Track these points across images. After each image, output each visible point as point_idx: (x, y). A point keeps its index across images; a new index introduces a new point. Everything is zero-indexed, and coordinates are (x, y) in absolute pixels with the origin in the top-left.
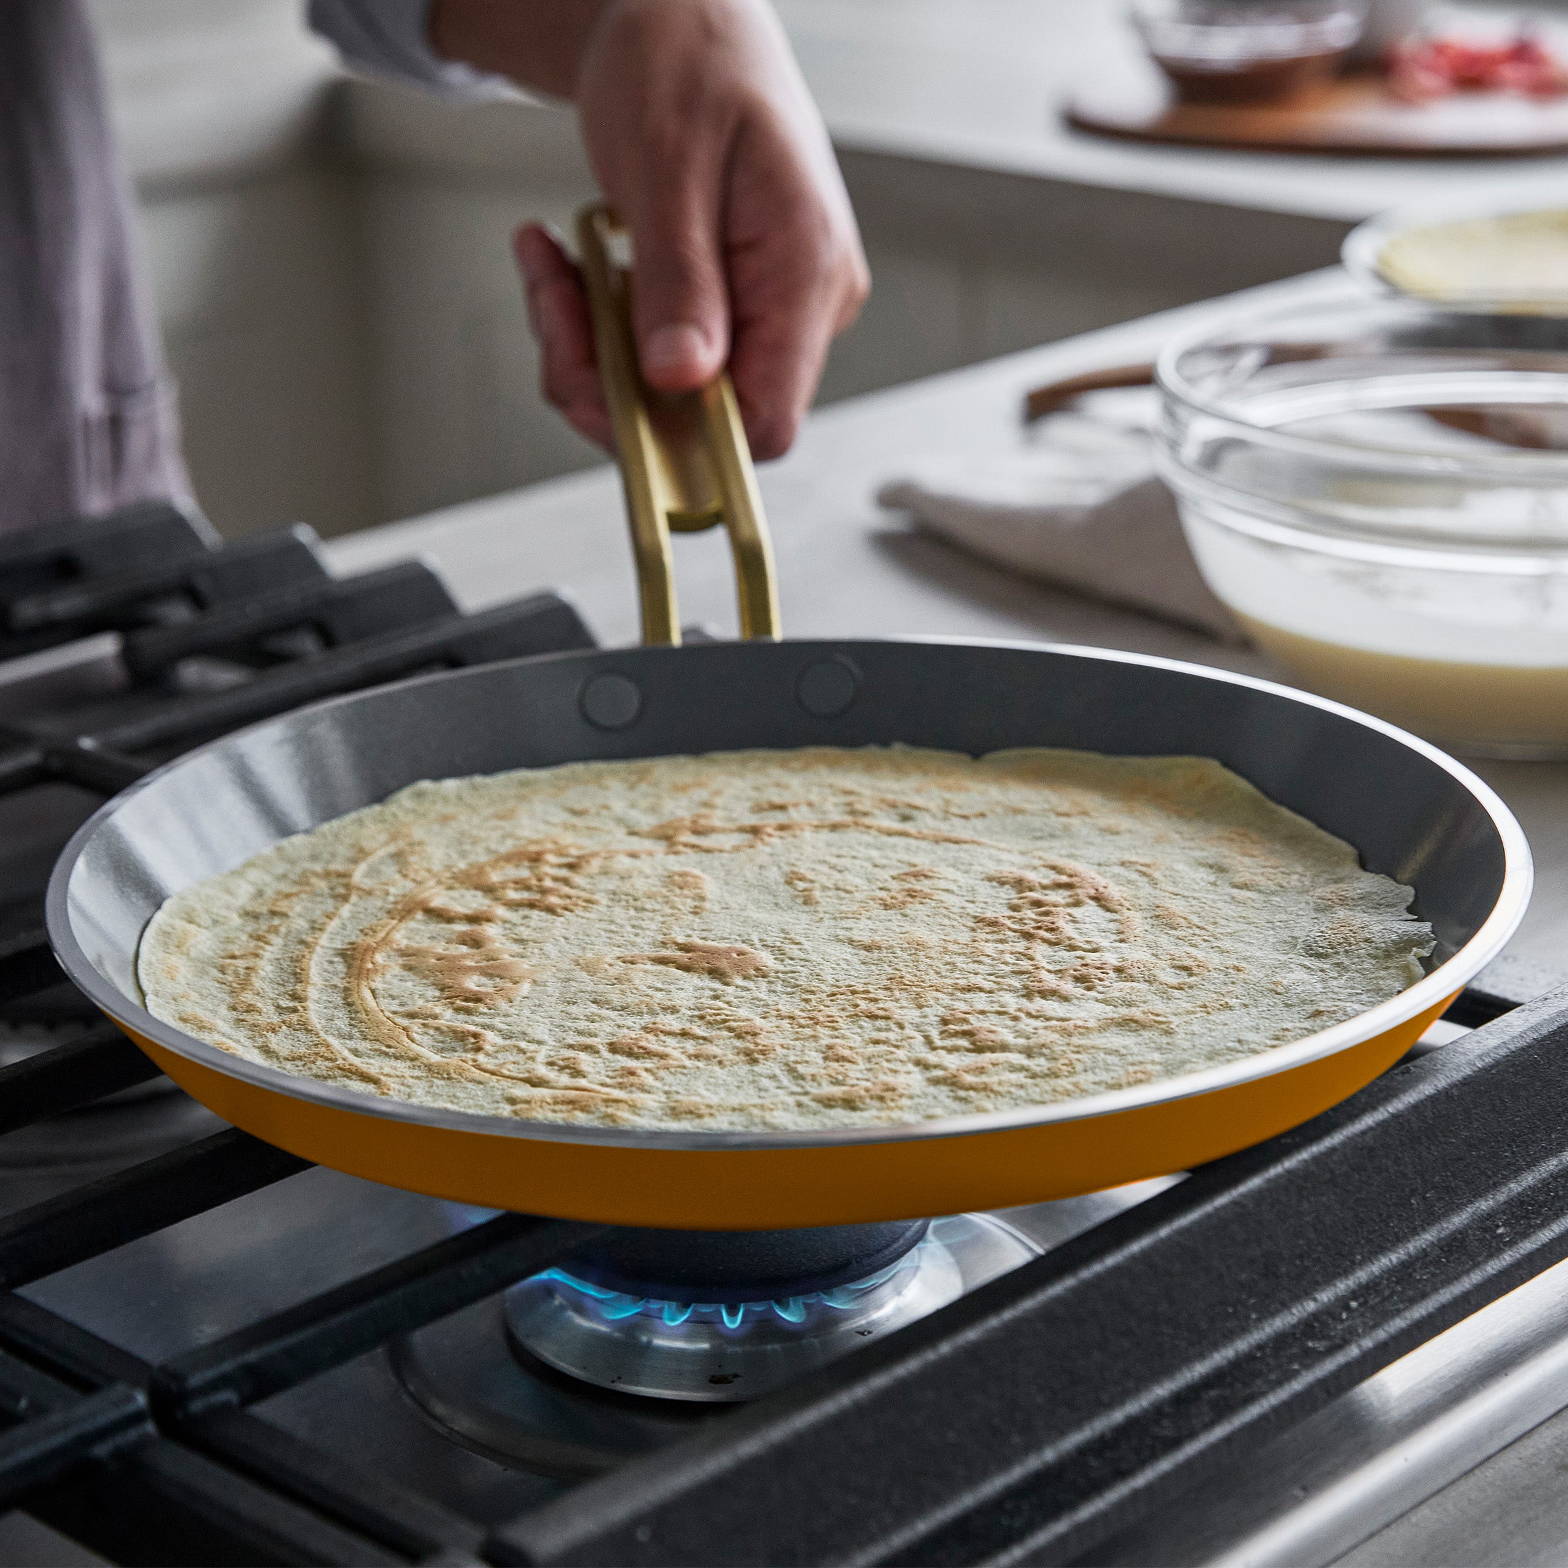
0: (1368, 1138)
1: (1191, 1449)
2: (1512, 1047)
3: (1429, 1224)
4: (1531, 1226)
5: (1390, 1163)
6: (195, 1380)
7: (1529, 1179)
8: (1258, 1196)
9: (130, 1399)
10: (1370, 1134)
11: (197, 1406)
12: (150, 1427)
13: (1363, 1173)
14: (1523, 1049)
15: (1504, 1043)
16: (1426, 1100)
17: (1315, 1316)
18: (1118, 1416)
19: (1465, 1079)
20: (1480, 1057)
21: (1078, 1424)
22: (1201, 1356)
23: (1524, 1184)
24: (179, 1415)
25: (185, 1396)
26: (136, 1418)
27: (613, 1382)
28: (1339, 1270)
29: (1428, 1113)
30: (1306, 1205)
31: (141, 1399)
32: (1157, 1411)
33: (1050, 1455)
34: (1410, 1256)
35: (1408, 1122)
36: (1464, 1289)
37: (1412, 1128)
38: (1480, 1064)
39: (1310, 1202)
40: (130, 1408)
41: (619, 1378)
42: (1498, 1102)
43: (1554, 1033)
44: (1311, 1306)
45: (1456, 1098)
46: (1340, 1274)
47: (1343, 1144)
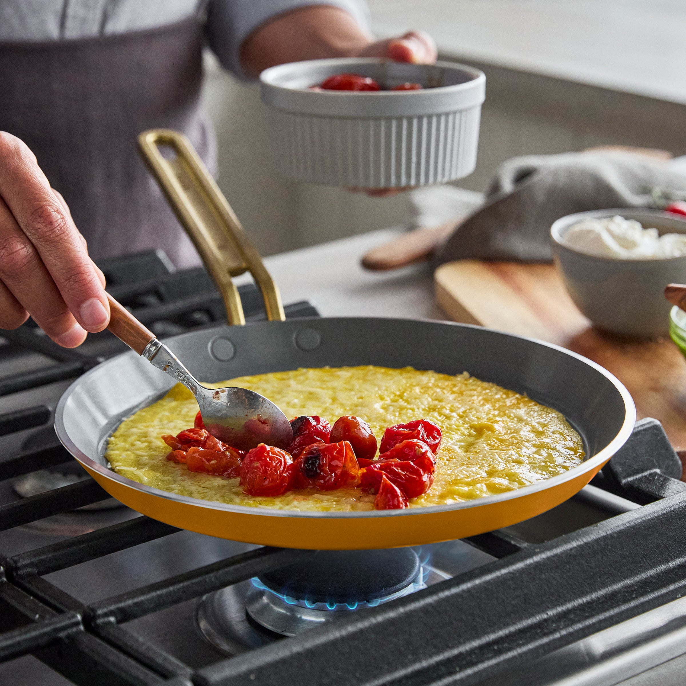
0: (574, 552)
1: (481, 667)
2: (644, 519)
3: (602, 588)
4: (646, 592)
5: (584, 562)
6: (100, 612)
7: (651, 573)
8: (521, 571)
9: (74, 616)
10: (575, 550)
11: (100, 621)
12: (82, 627)
13: (570, 565)
14: (649, 520)
15: (641, 517)
16: (601, 538)
17: (546, 620)
18: (455, 652)
19: (620, 530)
20: (629, 522)
21: (438, 653)
22: (494, 632)
23: (649, 574)
24: (93, 624)
25: (95, 617)
26: (77, 624)
27: (283, 631)
28: (558, 603)
29: (602, 543)
30: (543, 576)
31: (79, 617)
32: (472, 651)
33: (425, 664)
34: (592, 600)
35: (593, 546)
36: (610, 615)
37: (594, 548)
38: (628, 525)
39: (546, 575)
40: (74, 620)
41: (285, 630)
42: (636, 541)
43: (664, 514)
44: (545, 616)
45: (615, 538)
46: (559, 605)
47: (562, 553)
